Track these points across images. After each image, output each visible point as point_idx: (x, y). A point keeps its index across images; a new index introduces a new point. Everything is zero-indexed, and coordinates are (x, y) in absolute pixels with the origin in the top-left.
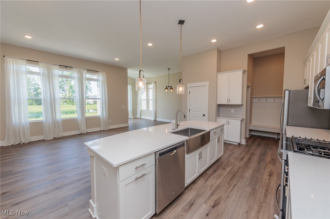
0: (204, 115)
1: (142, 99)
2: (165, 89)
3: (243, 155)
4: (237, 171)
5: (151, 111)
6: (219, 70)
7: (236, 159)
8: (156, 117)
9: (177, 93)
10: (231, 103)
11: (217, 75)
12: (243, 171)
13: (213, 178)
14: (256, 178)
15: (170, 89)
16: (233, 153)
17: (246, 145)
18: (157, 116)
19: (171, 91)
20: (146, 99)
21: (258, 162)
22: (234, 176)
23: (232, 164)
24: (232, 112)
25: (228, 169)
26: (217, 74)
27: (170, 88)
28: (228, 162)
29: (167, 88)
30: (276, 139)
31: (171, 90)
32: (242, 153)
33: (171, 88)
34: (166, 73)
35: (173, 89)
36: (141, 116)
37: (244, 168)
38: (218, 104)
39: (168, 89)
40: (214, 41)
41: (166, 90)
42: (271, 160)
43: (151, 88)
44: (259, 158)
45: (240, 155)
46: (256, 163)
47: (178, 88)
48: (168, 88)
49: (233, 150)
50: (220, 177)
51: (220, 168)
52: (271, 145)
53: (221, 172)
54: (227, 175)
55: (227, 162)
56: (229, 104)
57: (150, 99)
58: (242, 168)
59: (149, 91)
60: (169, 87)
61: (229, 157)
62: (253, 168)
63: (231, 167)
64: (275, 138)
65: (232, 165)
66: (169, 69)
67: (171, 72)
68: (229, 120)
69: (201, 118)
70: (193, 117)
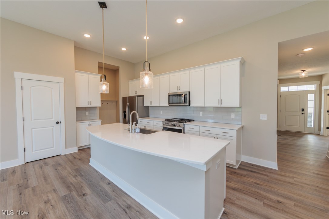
0: (58, 123)
24: (86, 115)
26: (75, 72)
56: (90, 106)
68: (90, 123)
69: (52, 128)
70: (32, 129)
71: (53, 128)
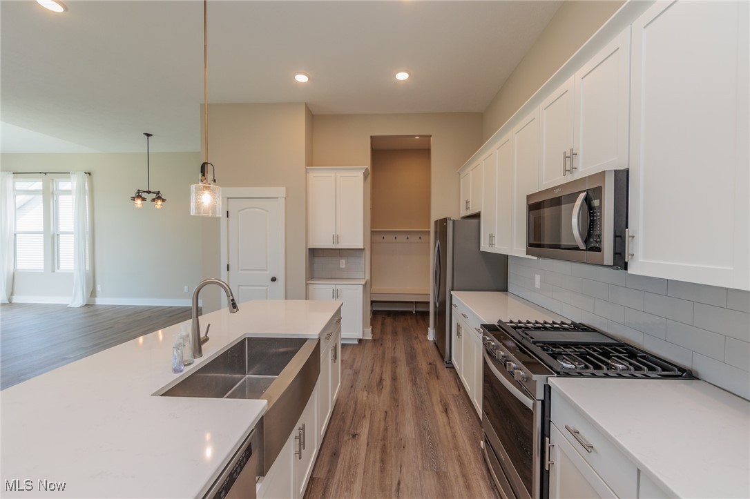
0: (274, 279)
1: (19, 229)
2: (133, 199)
3: (377, 370)
4: (386, 429)
5: (69, 275)
6: (311, 161)
7: (368, 388)
8: (93, 294)
9: (193, 213)
10: (343, 245)
11: (307, 172)
12: (397, 424)
13: (337, 492)
14: (429, 434)
15: (153, 200)
16: (356, 373)
17: (374, 340)
18: (99, 288)
19: (158, 207)
20: (42, 229)
21: (412, 381)
22: (384, 451)
23: (367, 408)
24: (341, 267)
25: (364, 433)
26: (307, 169)
27: (154, 196)
28: (356, 405)
29: (139, 196)
30: (414, 312)
31: (159, 202)
32: (373, 364)
33: (159, 198)
34: (138, 146)
35: (164, 200)
36: (12, 294)
37: (393, 411)
38: (310, 247)
39: (143, 199)
40: (302, 78)
41: (139, 202)
42: (429, 366)
43: (68, 192)
44: (408, 368)
45: (373, 373)
46: (409, 385)
47: (197, 195)
48: (144, 195)
49: (354, 362)
50: (354, 475)
51: (345, 438)
52: (412, 330)
53: (351, 453)
54: (367, 454)
55: (353, 406)
56: (338, 247)
57: (62, 228)
58: (390, 412)
59: (57, 202)
60: (149, 192)
61: (352, 387)
62: (410, 406)
63: (368, 420)
64: (412, 312)
65: (368, 413)
66: (148, 135)
67: (156, 146)
68: (338, 287)
69: (265, 288)
70: (239, 286)
71: (267, 290)
